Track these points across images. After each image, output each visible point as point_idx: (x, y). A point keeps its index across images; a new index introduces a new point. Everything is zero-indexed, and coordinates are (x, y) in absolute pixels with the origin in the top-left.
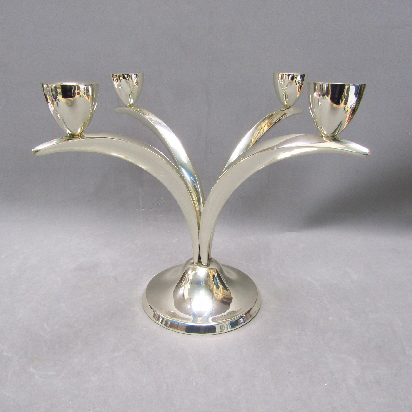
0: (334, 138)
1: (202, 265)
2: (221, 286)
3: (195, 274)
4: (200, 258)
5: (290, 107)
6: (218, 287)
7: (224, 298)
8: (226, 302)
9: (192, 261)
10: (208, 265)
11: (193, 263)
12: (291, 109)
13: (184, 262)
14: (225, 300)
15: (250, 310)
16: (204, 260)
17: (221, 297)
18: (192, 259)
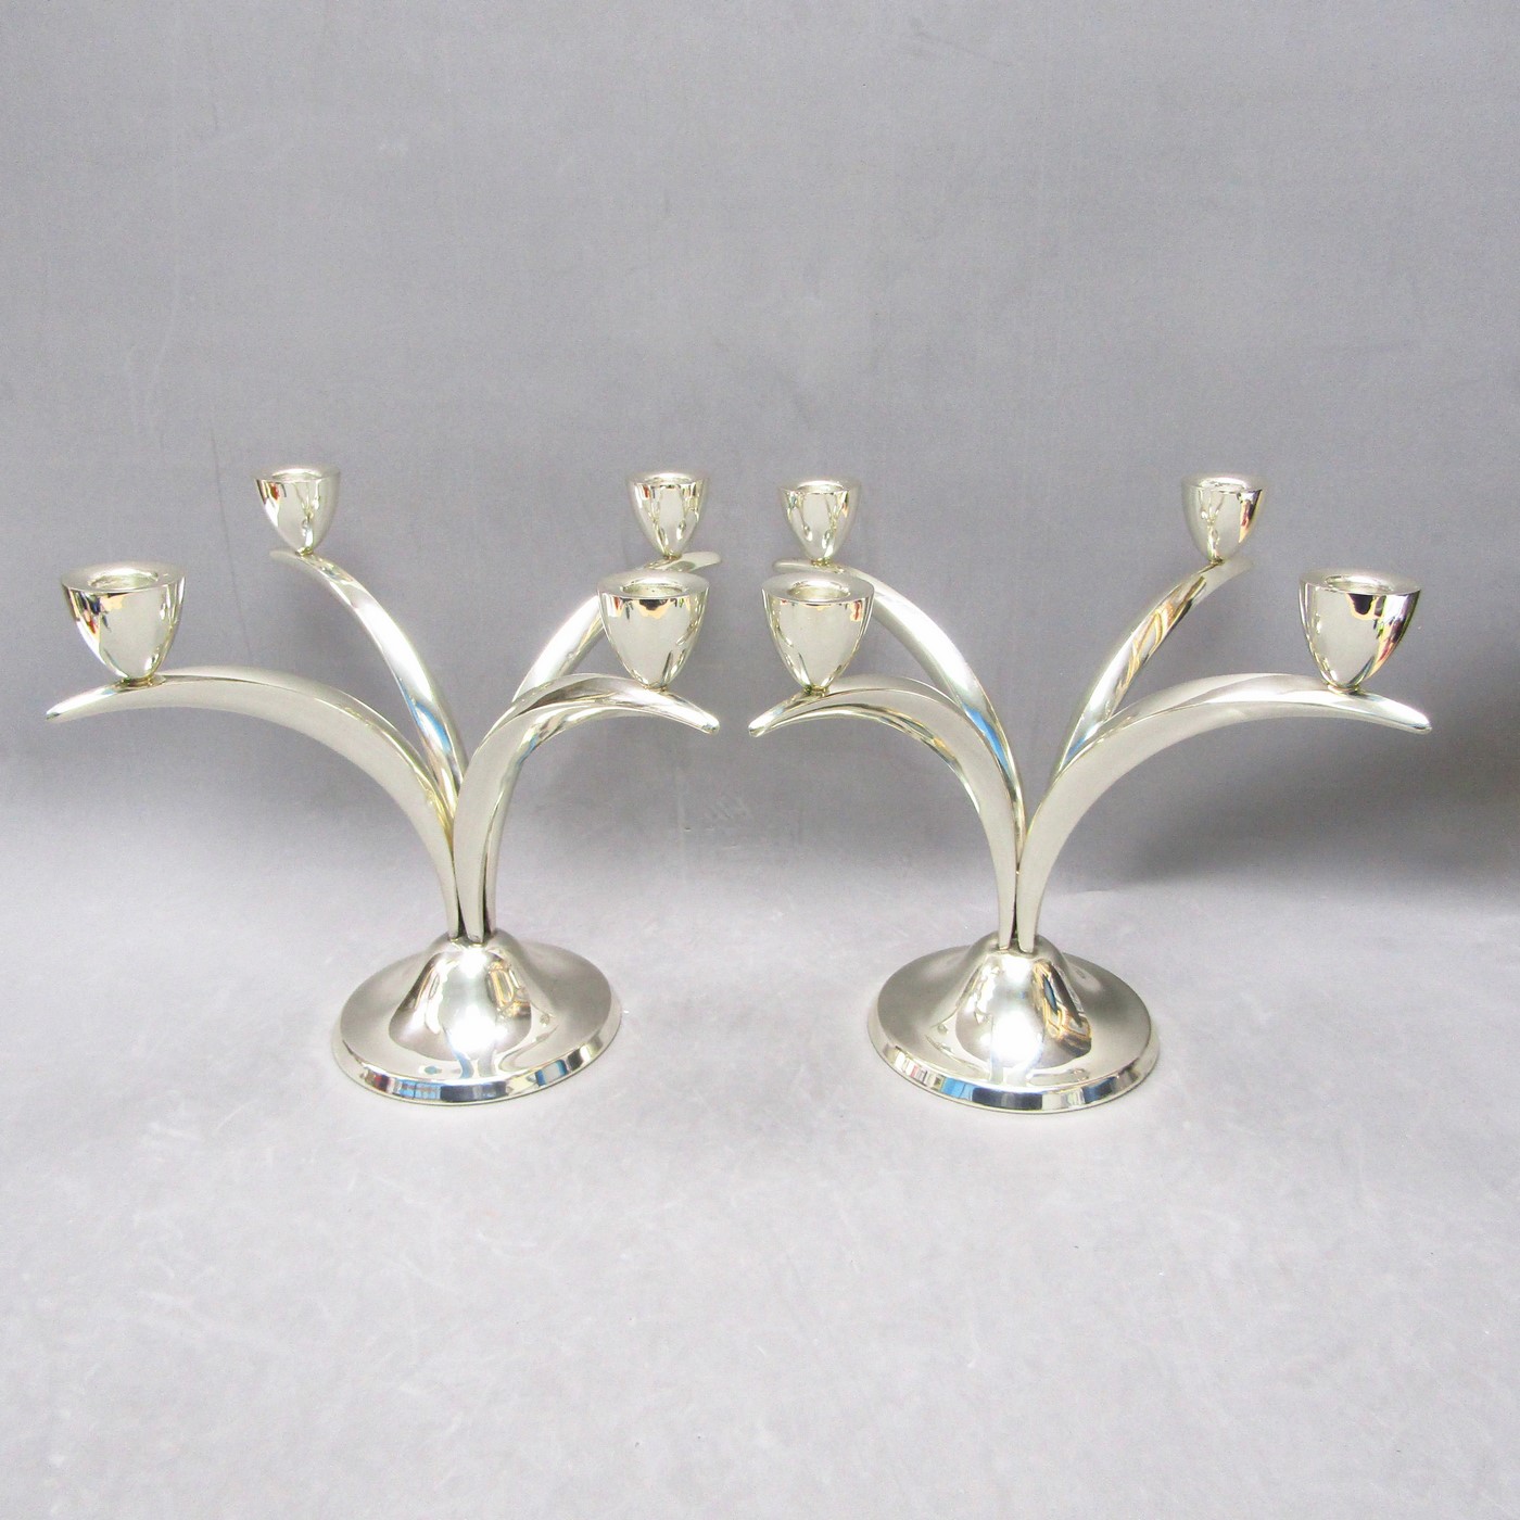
0: (1353, 690)
1: (1021, 952)
2: (1064, 1009)
3: (1000, 973)
4: (1014, 935)
5: (1220, 561)
6: (1055, 1009)
7: (1070, 1037)
8: (1076, 1046)
9: (994, 942)
10: (1035, 953)
11: (997, 948)
12: (1225, 567)
13: (971, 942)
14: (1072, 1044)
15: (1133, 1063)
16: (1026, 942)
17: (1062, 1032)
18: (996, 935)
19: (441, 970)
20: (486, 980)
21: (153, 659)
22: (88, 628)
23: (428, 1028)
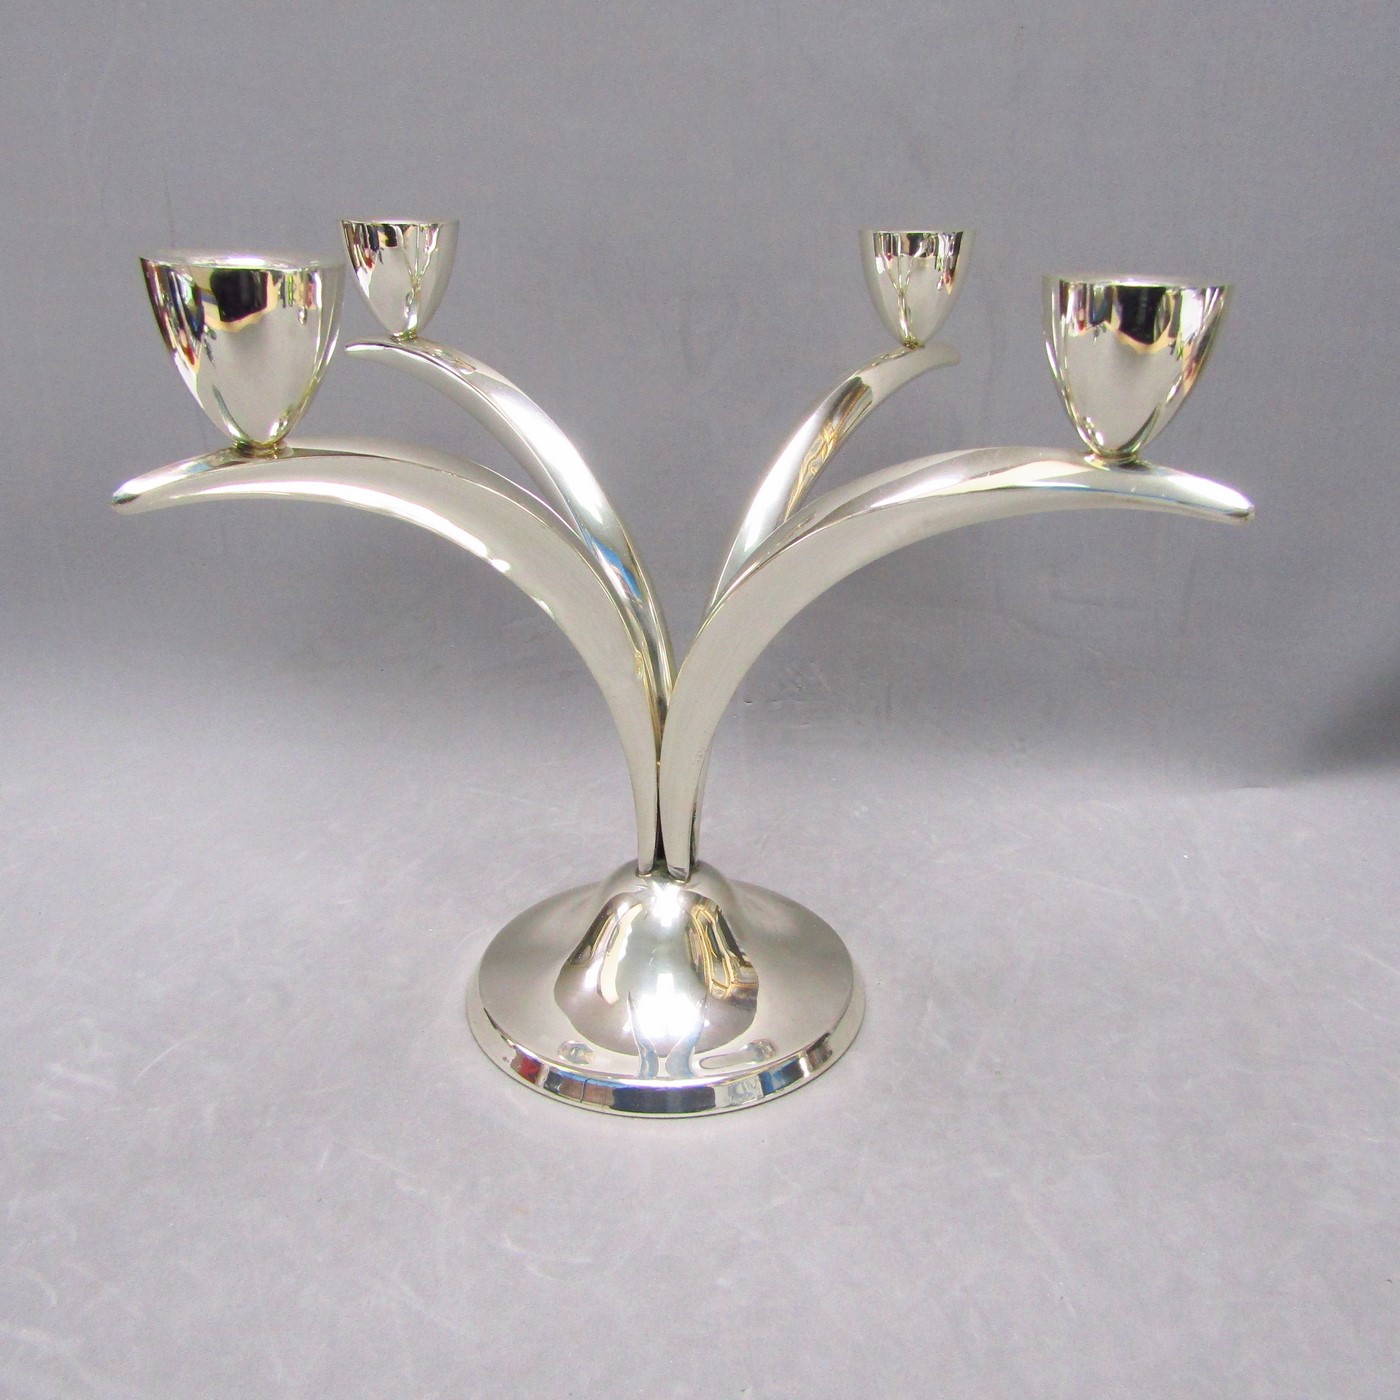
19: (625, 915)
20: (687, 929)
21: (281, 425)
22: (185, 358)
23: (599, 992)
